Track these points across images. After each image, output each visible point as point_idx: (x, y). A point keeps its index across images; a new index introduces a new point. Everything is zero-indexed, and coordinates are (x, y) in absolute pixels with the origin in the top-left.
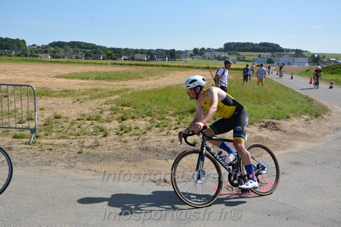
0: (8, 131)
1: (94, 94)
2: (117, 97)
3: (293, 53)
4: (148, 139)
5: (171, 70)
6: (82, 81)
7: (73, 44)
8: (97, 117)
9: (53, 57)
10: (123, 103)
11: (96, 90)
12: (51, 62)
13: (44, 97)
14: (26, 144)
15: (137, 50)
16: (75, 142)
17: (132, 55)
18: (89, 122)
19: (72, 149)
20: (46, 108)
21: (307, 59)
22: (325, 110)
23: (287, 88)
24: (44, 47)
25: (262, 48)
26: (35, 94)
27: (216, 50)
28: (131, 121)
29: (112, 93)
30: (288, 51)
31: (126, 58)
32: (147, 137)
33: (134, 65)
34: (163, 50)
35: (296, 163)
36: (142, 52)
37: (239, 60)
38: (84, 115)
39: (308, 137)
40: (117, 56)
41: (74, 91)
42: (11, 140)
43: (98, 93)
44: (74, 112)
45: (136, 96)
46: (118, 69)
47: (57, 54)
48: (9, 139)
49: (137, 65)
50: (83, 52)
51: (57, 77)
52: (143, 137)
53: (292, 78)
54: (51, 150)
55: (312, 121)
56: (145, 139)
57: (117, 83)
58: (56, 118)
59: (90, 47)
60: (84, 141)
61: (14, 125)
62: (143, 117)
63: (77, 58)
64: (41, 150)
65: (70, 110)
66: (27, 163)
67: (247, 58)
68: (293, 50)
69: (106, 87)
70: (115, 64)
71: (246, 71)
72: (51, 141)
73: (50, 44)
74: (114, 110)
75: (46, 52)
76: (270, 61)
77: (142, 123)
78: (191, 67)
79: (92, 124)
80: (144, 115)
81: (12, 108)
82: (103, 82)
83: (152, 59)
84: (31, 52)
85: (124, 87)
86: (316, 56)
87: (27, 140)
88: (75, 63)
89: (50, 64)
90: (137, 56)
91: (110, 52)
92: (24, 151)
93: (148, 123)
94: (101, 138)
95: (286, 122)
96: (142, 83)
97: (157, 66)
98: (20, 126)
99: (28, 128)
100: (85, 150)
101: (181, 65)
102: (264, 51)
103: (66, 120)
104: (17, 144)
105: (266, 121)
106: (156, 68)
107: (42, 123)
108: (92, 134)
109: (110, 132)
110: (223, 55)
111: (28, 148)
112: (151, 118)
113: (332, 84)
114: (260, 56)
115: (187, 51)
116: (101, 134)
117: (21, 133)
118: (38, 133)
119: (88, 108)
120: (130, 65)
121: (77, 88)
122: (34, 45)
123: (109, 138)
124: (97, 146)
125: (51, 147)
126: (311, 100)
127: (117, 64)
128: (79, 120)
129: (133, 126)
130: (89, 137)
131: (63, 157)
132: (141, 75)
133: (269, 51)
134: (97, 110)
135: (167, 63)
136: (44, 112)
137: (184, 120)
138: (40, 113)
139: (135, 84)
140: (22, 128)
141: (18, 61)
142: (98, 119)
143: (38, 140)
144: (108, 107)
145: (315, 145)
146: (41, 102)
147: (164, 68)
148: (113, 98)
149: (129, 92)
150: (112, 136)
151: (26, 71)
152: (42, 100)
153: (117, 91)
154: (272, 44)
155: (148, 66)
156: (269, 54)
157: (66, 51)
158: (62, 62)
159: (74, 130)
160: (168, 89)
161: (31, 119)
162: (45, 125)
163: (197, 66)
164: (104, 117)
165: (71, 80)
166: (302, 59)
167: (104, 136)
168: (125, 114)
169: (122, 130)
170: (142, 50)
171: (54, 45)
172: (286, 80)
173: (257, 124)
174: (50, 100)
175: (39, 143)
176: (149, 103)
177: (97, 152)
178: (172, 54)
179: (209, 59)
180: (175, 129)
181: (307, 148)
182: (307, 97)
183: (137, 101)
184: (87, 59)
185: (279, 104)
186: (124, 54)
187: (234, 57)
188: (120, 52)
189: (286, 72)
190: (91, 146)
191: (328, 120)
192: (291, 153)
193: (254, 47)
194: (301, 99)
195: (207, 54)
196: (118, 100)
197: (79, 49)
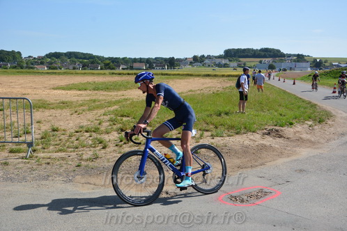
0: (4, 146)
1: (93, 105)
2: (116, 107)
3: (295, 58)
5: (171, 78)
6: (80, 92)
7: (70, 55)
8: (96, 129)
9: (50, 68)
10: (122, 113)
11: (94, 101)
12: (48, 73)
13: (41, 110)
14: (22, 158)
15: (135, 59)
16: (73, 154)
17: (130, 64)
18: (88, 134)
19: (70, 163)
20: (43, 121)
21: (309, 63)
22: (329, 115)
23: (289, 93)
24: (40, 58)
25: (263, 53)
26: (31, 107)
27: (216, 57)
29: (110, 103)
30: (289, 56)
31: (125, 67)
33: (133, 74)
34: (162, 58)
35: (301, 171)
36: (141, 60)
37: (240, 67)
38: (82, 127)
39: (312, 144)
40: (115, 65)
41: (72, 102)
42: (7, 155)
43: (97, 103)
44: (71, 125)
45: (135, 106)
46: (116, 79)
47: (54, 65)
48: (5, 154)
50: (81, 62)
51: (54, 89)
53: (294, 84)
54: (48, 164)
55: (316, 127)
57: (116, 93)
58: (54, 130)
59: (88, 57)
60: (82, 154)
61: (10, 140)
63: (74, 69)
64: (38, 165)
65: (68, 122)
66: (24, 178)
67: (248, 65)
68: (294, 55)
69: (104, 98)
70: (113, 73)
72: (48, 155)
73: (46, 55)
74: (113, 121)
75: (42, 63)
76: (271, 67)
78: (191, 75)
79: (90, 136)
81: (8, 122)
82: (102, 92)
83: (151, 67)
84: (27, 63)
85: (123, 97)
86: (318, 60)
87: (24, 155)
88: (72, 73)
89: (47, 76)
90: (136, 65)
91: (108, 62)
92: (21, 165)
94: (100, 150)
95: (289, 129)
97: (157, 74)
98: (16, 140)
99: (24, 142)
100: (83, 163)
101: (181, 73)
102: (265, 57)
103: (63, 132)
104: (13, 159)
105: (269, 128)
107: (39, 137)
108: (91, 146)
109: (109, 144)
110: (223, 62)
111: (25, 163)
113: (335, 88)
114: (261, 62)
115: (186, 59)
116: (100, 147)
117: (18, 147)
118: (35, 147)
119: (86, 120)
120: (128, 74)
121: (75, 99)
122: (30, 57)
123: (108, 150)
124: (95, 158)
125: (48, 161)
126: (314, 106)
127: (116, 74)
128: (77, 132)
130: (88, 149)
131: (61, 171)
133: (270, 57)
134: (95, 121)
135: (166, 71)
136: (41, 125)
138: (36, 127)
139: (134, 94)
140: (18, 142)
141: (14, 73)
142: (96, 130)
143: (35, 154)
144: (107, 118)
145: (320, 151)
146: (38, 115)
147: (163, 77)
148: (112, 109)
149: (128, 102)
150: (111, 147)
151: (22, 84)
152: (39, 113)
153: (116, 101)
154: (273, 49)
156: (270, 59)
157: (63, 62)
158: (59, 74)
159: (73, 143)
161: (28, 133)
162: (42, 138)
163: (197, 73)
164: (103, 128)
165: (68, 91)
166: (304, 64)
167: (103, 148)
168: (124, 125)
169: (121, 141)
170: (141, 58)
171: (50, 56)
172: (287, 85)
173: (260, 132)
174: (47, 113)
175: (36, 157)
177: (96, 164)
178: (172, 62)
179: (209, 66)
181: (312, 155)
182: (310, 103)
183: (137, 111)
184: (85, 69)
185: (282, 110)
186: (122, 64)
187: (234, 64)
188: (118, 62)
189: (288, 78)
190: (90, 159)
191: (333, 125)
192: (295, 160)
193: (255, 53)
194: (304, 105)
195: (207, 61)
196: (116, 110)
197: (76, 60)
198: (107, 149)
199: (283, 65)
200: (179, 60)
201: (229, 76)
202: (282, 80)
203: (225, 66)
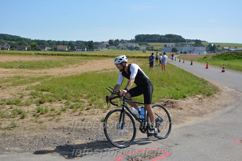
1: (17, 81)
2: (38, 83)
3: (194, 43)
4: (62, 119)
5: (89, 59)
6: (6, 70)
8: (17, 101)
10: (43, 88)
11: (19, 78)
15: (59, 41)
17: (55, 46)
18: (8, 107)
21: (205, 48)
22: (216, 90)
23: (186, 72)
25: (167, 39)
27: (128, 41)
28: (48, 104)
29: (33, 80)
30: (189, 41)
31: (50, 48)
32: (60, 117)
33: (56, 55)
34: (82, 42)
35: (188, 135)
36: (64, 43)
37: (148, 50)
38: (4, 100)
40: (41, 47)
43: (21, 80)
45: (55, 82)
46: (41, 58)
49: (58, 55)
50: (9, 44)
52: (57, 117)
53: (192, 64)
55: (204, 100)
56: (59, 119)
57: (39, 71)
59: (15, 39)
60: (1, 124)
62: (59, 100)
63: (3, 49)
67: (155, 48)
68: (193, 41)
69: (28, 75)
70: (38, 54)
71: (151, 58)
74: (33, 95)
76: (174, 50)
77: (57, 106)
78: (107, 56)
79: (11, 108)
80: (60, 98)
82: (27, 70)
83: (73, 49)
85: (45, 75)
86: (212, 45)
90: (59, 47)
91: (34, 44)
93: (64, 105)
94: (18, 120)
95: (182, 101)
96: (62, 71)
97: (77, 55)
101: (98, 54)
102: (169, 41)
105: (166, 101)
106: (75, 57)
108: (10, 117)
109: (28, 115)
110: (135, 45)
112: (67, 101)
113: (223, 68)
114: (165, 46)
115: (103, 42)
116: (19, 117)
119: (9, 94)
120: (52, 55)
123: (26, 120)
124: (13, 127)
126: (205, 82)
127: (41, 54)
129: (49, 108)
130: (7, 119)
132: (61, 64)
133: (173, 41)
134: (18, 95)
135: (86, 53)
137: (95, 102)
139: (55, 72)
142: (17, 103)
144: (28, 92)
147: (82, 57)
148: (34, 84)
149: (50, 79)
150: (29, 117)
153: (39, 78)
154: (176, 35)
155: (68, 55)
156: (173, 44)
160: (85, 76)
163: (111, 55)
164: (23, 101)
166: (201, 48)
167: (22, 118)
168: (43, 98)
169: (39, 112)
170: (64, 41)
172: (186, 66)
176: (67, 88)
177: (13, 132)
178: (91, 45)
179: (122, 49)
180: (87, 110)
181: (199, 122)
182: (203, 80)
183: (56, 87)
184: (13, 50)
185: (178, 86)
186: (47, 46)
187: (144, 47)
188: (43, 44)
189: (187, 59)
190: (8, 128)
191: (218, 98)
192: (185, 127)
193: (161, 39)
194: (198, 81)
195: (120, 45)
196: (38, 86)
197: (4, 41)
198: (24, 119)
199: (184, 49)
200: (97, 43)
201: (138, 57)
202: (182, 61)
203: (137, 49)
